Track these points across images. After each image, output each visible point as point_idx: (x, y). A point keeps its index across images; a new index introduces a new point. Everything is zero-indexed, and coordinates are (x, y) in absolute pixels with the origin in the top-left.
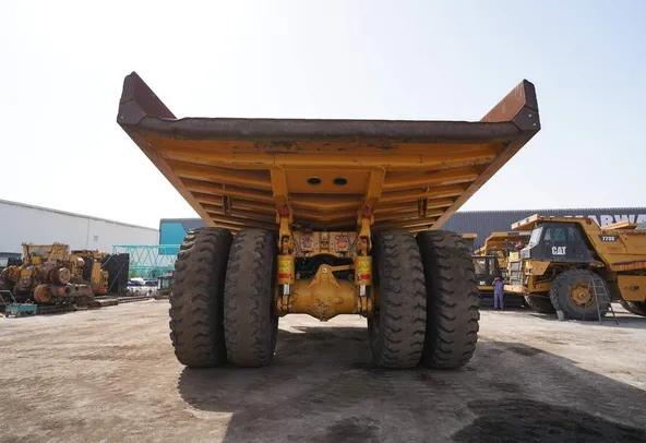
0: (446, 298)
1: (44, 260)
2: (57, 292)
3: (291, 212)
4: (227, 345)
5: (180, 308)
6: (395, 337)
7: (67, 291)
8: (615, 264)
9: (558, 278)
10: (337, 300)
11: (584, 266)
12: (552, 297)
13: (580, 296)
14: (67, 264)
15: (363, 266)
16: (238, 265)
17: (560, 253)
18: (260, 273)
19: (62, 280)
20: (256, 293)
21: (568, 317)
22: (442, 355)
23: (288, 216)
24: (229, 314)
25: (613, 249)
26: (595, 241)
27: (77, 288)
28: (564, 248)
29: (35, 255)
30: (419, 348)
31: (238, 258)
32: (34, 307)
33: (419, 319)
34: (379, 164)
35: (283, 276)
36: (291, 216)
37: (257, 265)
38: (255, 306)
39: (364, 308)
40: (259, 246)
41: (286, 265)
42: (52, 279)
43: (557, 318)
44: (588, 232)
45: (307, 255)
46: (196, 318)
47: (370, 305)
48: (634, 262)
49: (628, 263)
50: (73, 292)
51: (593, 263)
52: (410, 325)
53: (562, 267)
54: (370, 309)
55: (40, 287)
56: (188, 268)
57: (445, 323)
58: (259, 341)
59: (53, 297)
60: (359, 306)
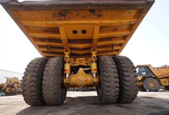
0: (125, 73)
1: (11, 82)
2: (13, 90)
3: (69, 50)
4: (44, 95)
5: (26, 80)
6: (108, 89)
7: (16, 90)
8: (159, 76)
9: (145, 81)
10: (85, 79)
11: (151, 77)
12: (144, 86)
13: (152, 85)
14: (17, 83)
15: (94, 66)
16: (49, 65)
17: (144, 74)
18: (57, 68)
19: (15, 87)
20: (54, 74)
21: (150, 91)
22: (126, 97)
23: (68, 51)
24: (44, 82)
25: (157, 72)
26: (152, 70)
27: (19, 89)
28: (145, 72)
29: (9, 80)
30: (117, 94)
31: (50, 63)
32: (4, 94)
33: (116, 82)
34: (97, 22)
35: (66, 70)
36: (69, 51)
37: (56, 65)
38: (54, 79)
39: (95, 81)
40: (58, 60)
41: (67, 67)
42: (12, 86)
43: (147, 91)
44: (150, 68)
45: (75, 65)
46: (31, 84)
47: (97, 80)
48: (163, 75)
49: (162, 75)
50: (18, 90)
51: (153, 76)
52: (113, 84)
53: (145, 78)
54: (97, 81)
55: (8, 89)
56: (31, 66)
57: (126, 83)
58: (55, 94)
59: (11, 91)
60: (93, 80)
